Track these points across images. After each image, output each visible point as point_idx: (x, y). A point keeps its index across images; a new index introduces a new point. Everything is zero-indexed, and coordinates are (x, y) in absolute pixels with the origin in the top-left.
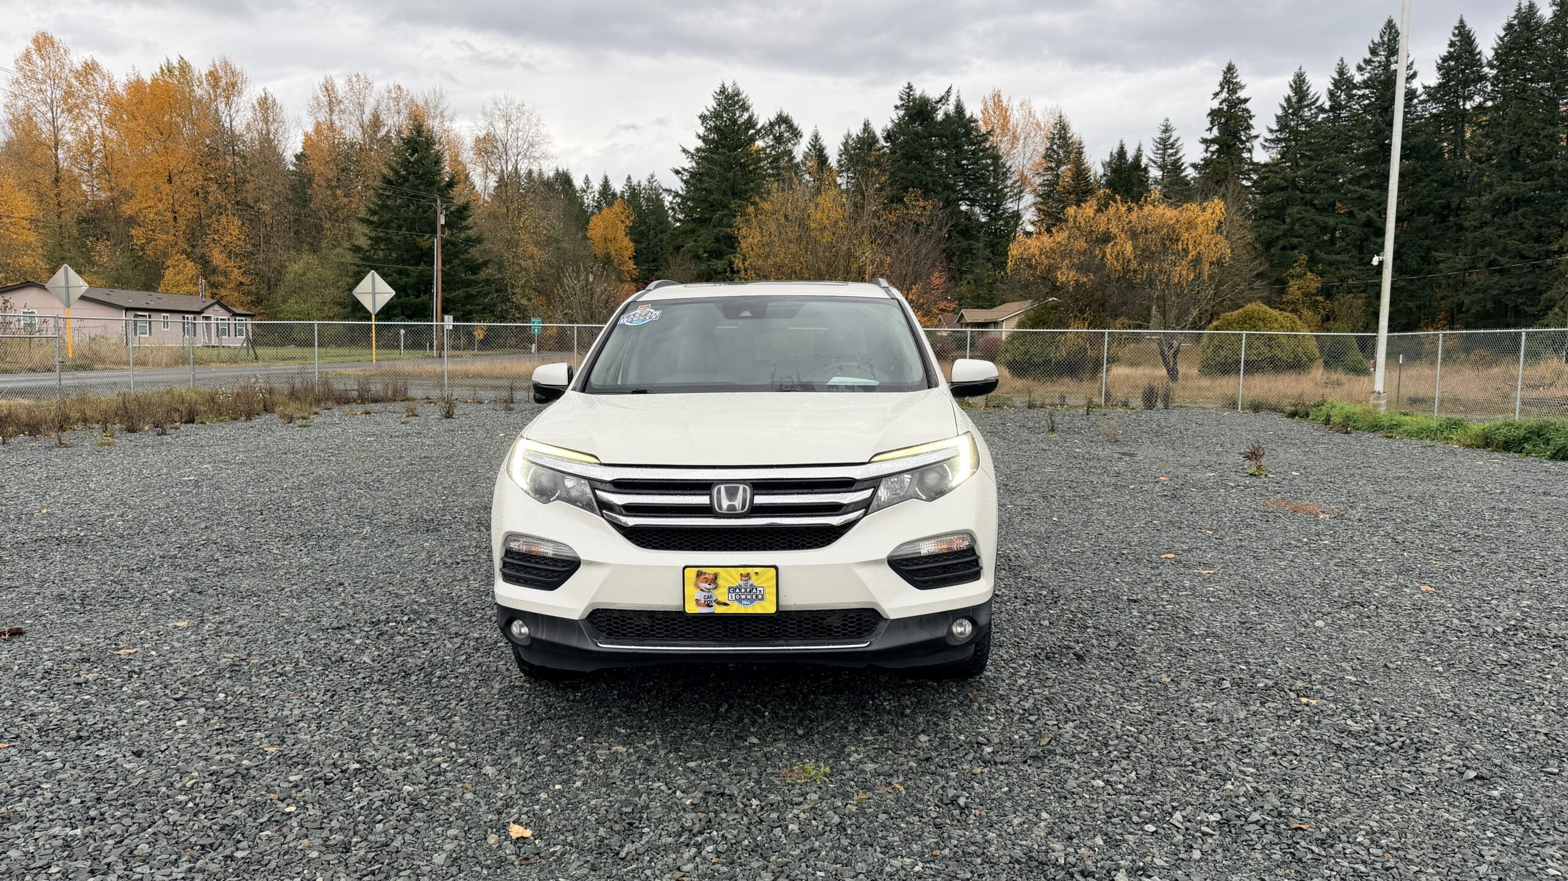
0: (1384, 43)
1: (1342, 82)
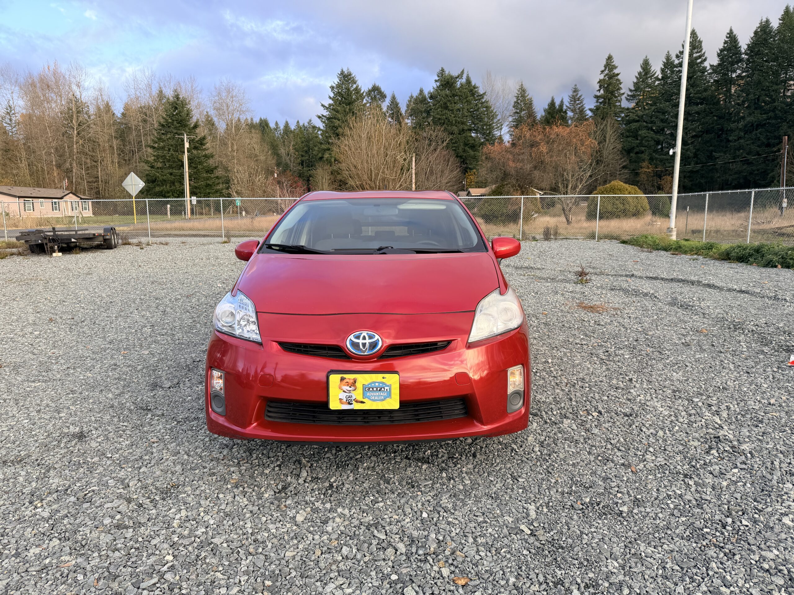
1: (668, 64)
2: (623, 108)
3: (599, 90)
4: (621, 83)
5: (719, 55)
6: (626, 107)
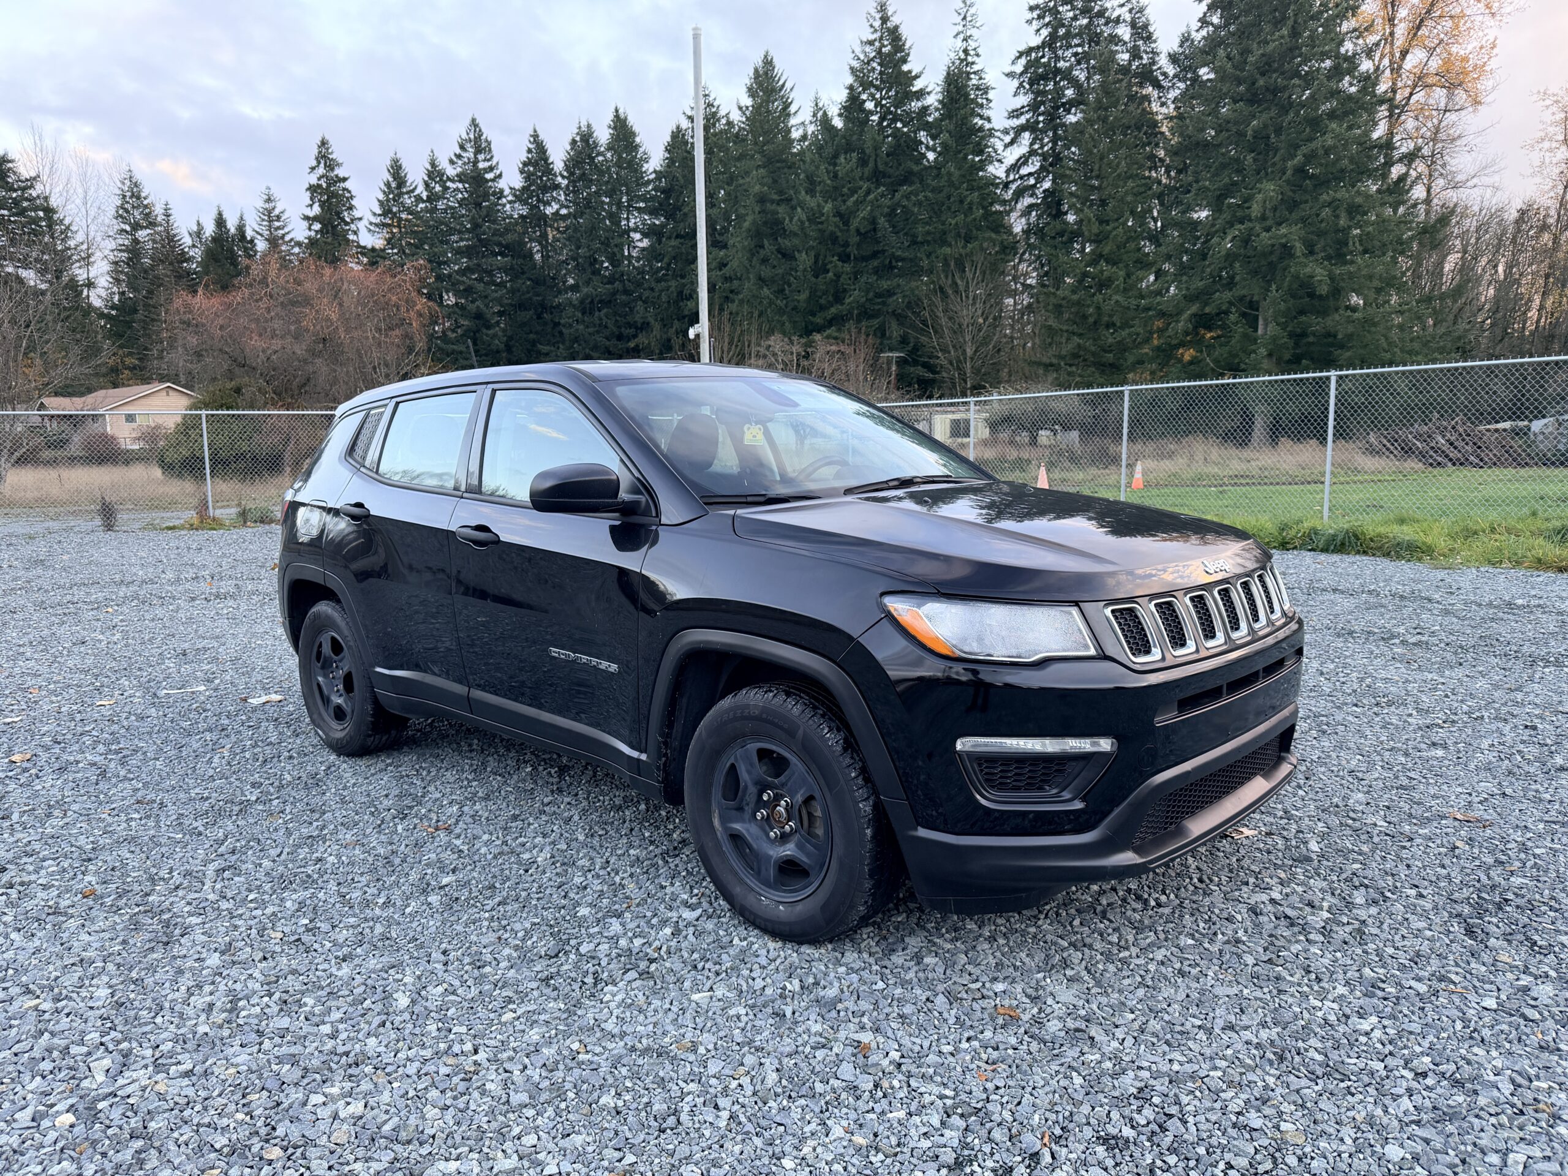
0: (470, 140)
1: (434, 173)
2: (364, 247)
3: (311, 206)
4: (352, 197)
5: (522, 172)
6: (370, 246)
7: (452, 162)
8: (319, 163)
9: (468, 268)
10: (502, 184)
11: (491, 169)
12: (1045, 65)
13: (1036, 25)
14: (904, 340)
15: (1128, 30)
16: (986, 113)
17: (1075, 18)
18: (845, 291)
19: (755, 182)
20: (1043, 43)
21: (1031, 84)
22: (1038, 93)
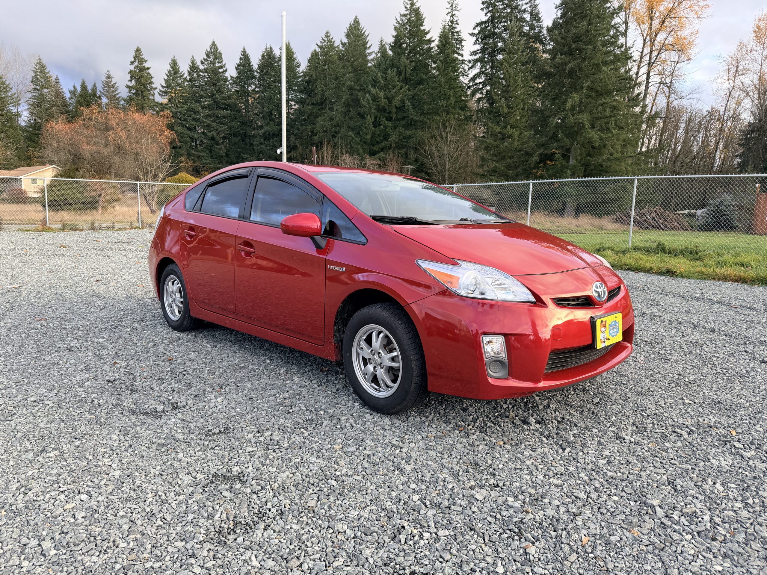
0: (212, 52)
1: (193, 68)
2: (157, 103)
3: (131, 81)
4: (152, 78)
5: (237, 69)
6: (160, 102)
7: (202, 63)
8: (135, 60)
9: (209, 115)
10: (227, 75)
11: (222, 67)
12: (489, 31)
13: (485, 11)
14: (416, 160)
15: (529, 15)
16: (460, 52)
17: (504, 9)
18: (389, 135)
19: (348, 80)
20: (488, 20)
21: (482, 40)
22: (485, 44)
